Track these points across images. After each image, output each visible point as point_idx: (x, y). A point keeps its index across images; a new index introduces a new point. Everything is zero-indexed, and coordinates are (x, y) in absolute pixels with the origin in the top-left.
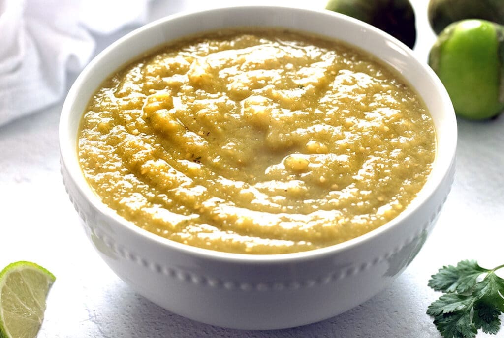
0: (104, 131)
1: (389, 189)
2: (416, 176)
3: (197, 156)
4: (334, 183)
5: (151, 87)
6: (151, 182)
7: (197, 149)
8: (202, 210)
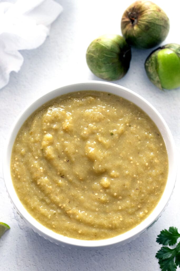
0: (23, 156)
1: (143, 201)
2: (156, 194)
3: (62, 174)
4: (120, 196)
5: (45, 130)
6: (42, 189)
7: (62, 171)
8: (62, 207)
